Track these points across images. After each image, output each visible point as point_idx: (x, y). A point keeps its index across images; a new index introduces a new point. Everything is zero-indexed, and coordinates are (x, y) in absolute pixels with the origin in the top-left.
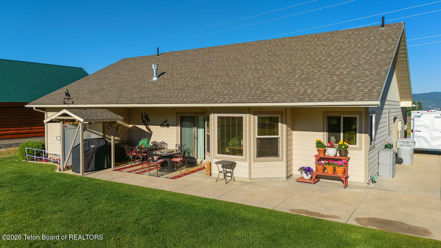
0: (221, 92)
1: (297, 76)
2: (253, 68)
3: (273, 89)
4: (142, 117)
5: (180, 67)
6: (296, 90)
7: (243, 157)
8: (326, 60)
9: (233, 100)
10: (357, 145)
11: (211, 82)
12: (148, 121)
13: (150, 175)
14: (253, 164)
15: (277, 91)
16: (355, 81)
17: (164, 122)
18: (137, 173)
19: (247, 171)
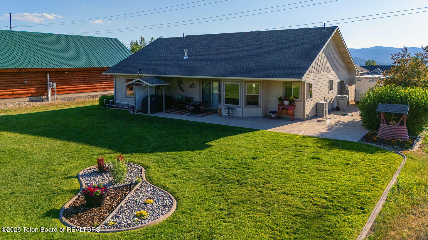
0: (227, 70)
1: (269, 62)
2: (246, 54)
3: (255, 69)
4: (177, 82)
5: (201, 50)
6: (267, 71)
7: (239, 106)
8: (287, 52)
9: (234, 75)
10: (300, 99)
11: (221, 63)
12: (182, 84)
13: (187, 115)
14: (244, 109)
15: (257, 71)
16: (296, 67)
17: (192, 85)
18: (180, 114)
19: (241, 113)
